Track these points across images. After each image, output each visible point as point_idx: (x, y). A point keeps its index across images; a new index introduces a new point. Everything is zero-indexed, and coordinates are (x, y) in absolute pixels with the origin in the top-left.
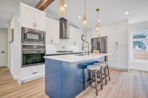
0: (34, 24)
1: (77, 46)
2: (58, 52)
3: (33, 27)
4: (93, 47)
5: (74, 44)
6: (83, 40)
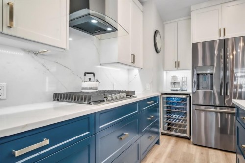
6: (157, 51)
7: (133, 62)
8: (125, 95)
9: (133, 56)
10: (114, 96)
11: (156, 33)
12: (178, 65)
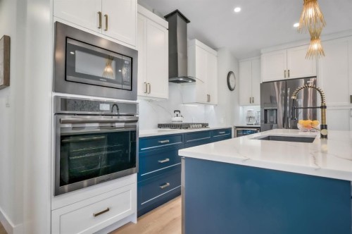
0: (100, 13)
1: (212, 107)
2: (160, 126)
3: (97, 30)
4: (266, 111)
5: (206, 99)
6: (231, 89)
7: (209, 101)
8: (201, 125)
9: (209, 96)
10: (194, 126)
11: (229, 74)
12: (252, 101)
